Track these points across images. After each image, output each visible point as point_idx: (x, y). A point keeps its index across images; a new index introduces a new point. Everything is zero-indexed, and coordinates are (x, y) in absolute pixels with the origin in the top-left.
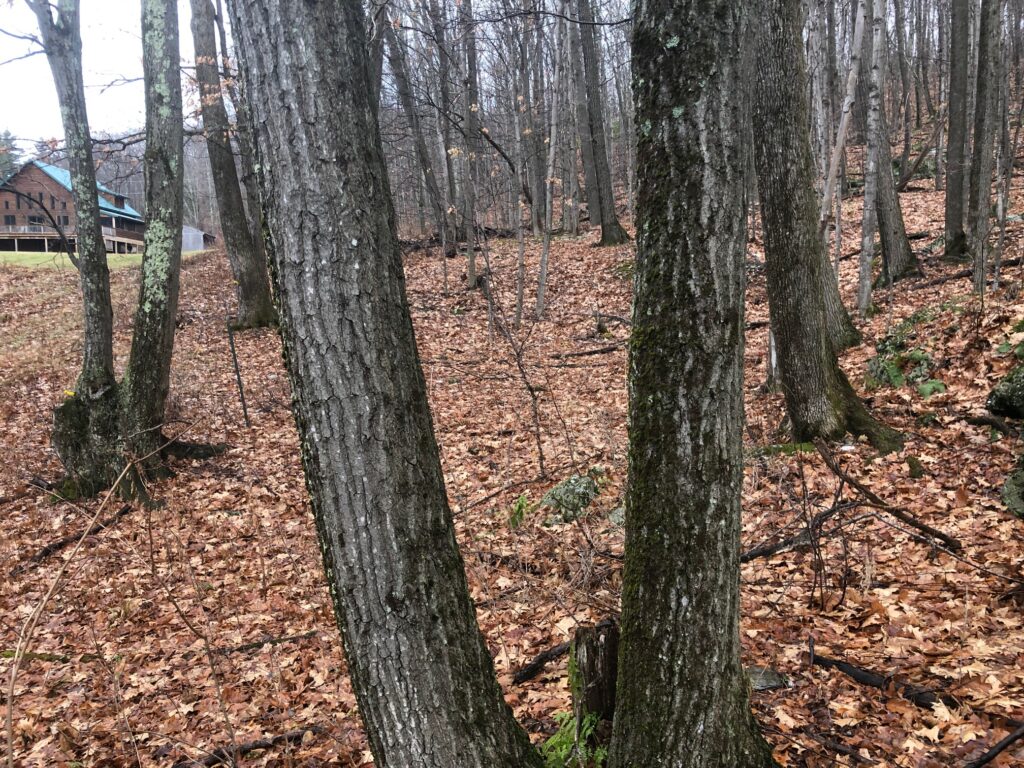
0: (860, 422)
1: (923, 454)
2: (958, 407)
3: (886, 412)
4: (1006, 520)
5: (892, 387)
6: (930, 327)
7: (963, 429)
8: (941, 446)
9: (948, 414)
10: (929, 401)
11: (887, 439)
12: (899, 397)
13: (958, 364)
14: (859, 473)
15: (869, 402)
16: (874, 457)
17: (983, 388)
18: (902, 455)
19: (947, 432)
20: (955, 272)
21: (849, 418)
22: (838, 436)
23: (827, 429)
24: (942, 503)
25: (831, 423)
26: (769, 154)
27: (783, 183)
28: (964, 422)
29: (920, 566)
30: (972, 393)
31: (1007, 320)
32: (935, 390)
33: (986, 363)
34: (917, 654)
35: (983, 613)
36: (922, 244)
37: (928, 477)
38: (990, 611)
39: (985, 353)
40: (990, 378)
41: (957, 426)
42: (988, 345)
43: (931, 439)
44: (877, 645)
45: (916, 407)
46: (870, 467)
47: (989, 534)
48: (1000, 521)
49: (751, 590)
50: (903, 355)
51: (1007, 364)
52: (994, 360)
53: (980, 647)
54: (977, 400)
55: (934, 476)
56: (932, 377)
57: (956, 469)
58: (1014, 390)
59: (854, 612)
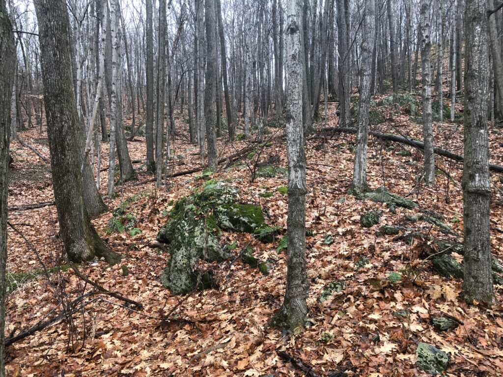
0: (101, 251)
1: (129, 264)
2: (146, 240)
3: (114, 245)
4: (162, 290)
5: (119, 232)
6: (136, 203)
7: (147, 250)
8: (137, 259)
9: (141, 244)
10: (134, 238)
11: (113, 258)
12: (121, 237)
13: (146, 220)
14: (99, 277)
15: (107, 240)
16: (107, 268)
17: (156, 231)
18: (120, 265)
19: (141, 252)
20: (151, 179)
21: (96, 249)
22: (90, 258)
23: (85, 255)
24: (136, 286)
25: (87, 252)
26: (53, 116)
27: (61, 132)
28: (147, 247)
29: (124, 319)
30: (152, 233)
31: (166, 200)
32: (136, 233)
33: (158, 220)
34: (117, 365)
35: (148, 337)
36: (138, 166)
37: (130, 275)
38: (151, 335)
39: (157, 215)
40: (159, 226)
41: (145, 249)
42: (159, 212)
43: (133, 256)
44: (99, 365)
45: (128, 242)
46: (105, 273)
47: (155, 298)
48: (159, 291)
49: (35, 350)
50: (123, 217)
51: (166, 220)
52: (160, 218)
53: (145, 354)
54: (153, 236)
55: (133, 274)
56: (136, 227)
57: (143, 269)
58: (167, 231)
59: (89, 350)
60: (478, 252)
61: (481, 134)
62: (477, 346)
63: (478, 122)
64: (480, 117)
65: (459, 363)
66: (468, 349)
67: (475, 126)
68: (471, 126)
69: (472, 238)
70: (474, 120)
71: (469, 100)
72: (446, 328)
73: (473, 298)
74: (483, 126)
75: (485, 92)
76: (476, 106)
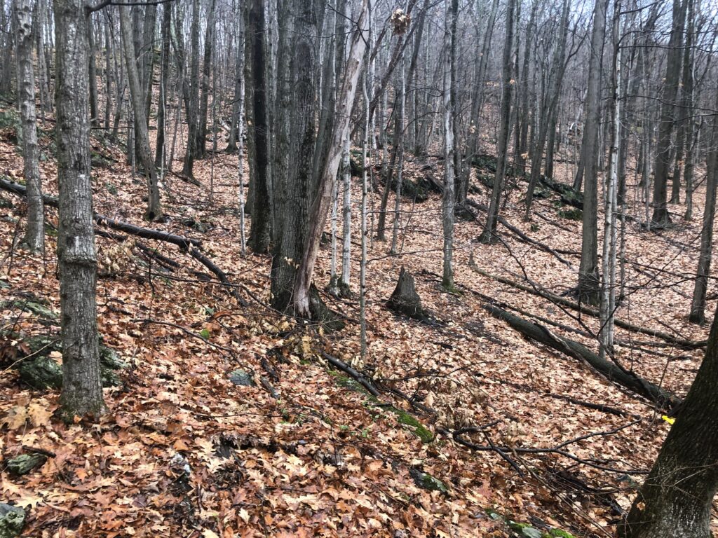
60: (80, 347)
61: (81, 179)
62: (73, 483)
63: (76, 162)
64: (79, 156)
65: (41, 517)
66: (59, 491)
67: (72, 168)
68: (66, 168)
69: (72, 328)
70: (70, 159)
71: (63, 129)
72: (28, 469)
73: (74, 413)
74: (83, 169)
75: (84, 121)
76: (73, 139)
